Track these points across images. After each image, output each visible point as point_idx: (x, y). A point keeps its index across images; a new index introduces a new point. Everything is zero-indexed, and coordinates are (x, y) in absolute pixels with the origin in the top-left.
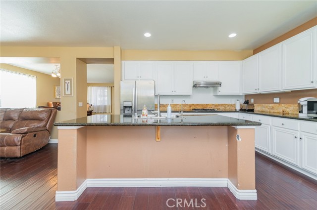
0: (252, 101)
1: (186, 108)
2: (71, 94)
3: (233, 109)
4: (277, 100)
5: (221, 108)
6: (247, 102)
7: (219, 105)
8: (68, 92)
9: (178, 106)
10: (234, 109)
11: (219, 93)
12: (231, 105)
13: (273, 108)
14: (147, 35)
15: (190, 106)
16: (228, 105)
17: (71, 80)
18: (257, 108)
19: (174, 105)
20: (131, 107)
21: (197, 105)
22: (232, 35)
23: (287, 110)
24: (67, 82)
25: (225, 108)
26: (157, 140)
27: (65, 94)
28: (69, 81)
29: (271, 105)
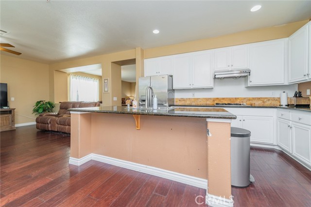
0: (308, 92)
1: (209, 103)
2: (108, 91)
3: (277, 104)
5: (257, 103)
7: (254, 99)
8: (106, 90)
9: (199, 100)
10: (279, 104)
11: (249, 84)
12: (274, 99)
14: (156, 32)
15: (214, 101)
16: (269, 99)
17: (108, 80)
19: (195, 99)
21: (223, 99)
24: (106, 81)
25: (264, 102)
26: (137, 128)
27: (105, 91)
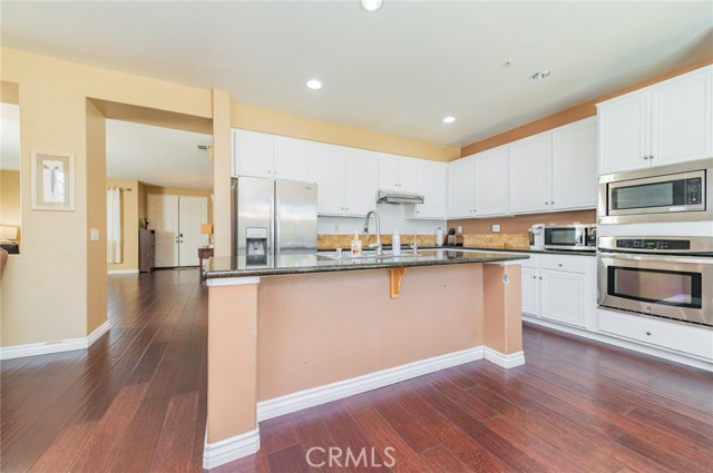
0: (460, 230)
2: (65, 204)
3: (433, 243)
4: (496, 228)
6: (452, 232)
8: (52, 197)
10: (435, 243)
11: (417, 216)
12: (430, 237)
13: (491, 240)
14: (314, 84)
16: (426, 237)
17: (66, 160)
18: (467, 242)
19: (339, 236)
20: (264, 240)
22: (449, 120)
23: (511, 242)
26: (393, 296)
27: (40, 201)
28: (60, 164)
29: (488, 236)
